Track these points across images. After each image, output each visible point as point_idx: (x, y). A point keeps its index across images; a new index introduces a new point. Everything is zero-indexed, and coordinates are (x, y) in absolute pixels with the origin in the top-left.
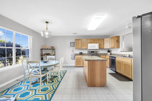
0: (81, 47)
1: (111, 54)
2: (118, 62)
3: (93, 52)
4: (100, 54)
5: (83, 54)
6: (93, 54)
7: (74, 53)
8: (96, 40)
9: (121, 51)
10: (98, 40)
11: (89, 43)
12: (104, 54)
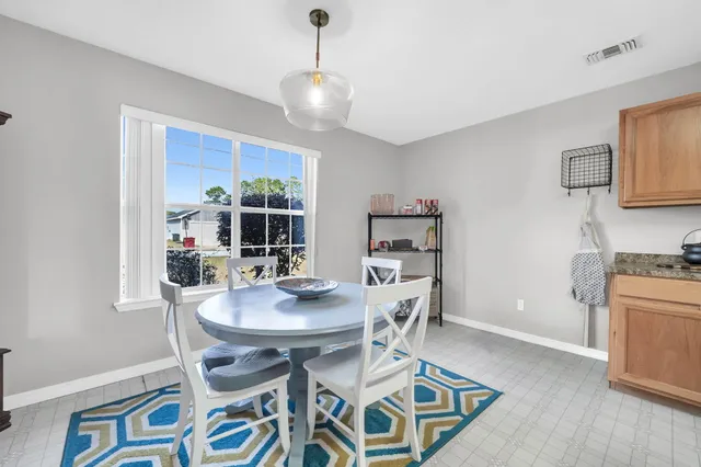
7: (602, 244)
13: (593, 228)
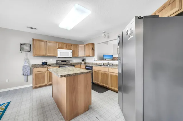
0: (46, 54)
1: (85, 63)
2: (96, 71)
3: (65, 61)
4: (74, 63)
5: (49, 64)
6: (64, 65)
7: (29, 63)
8: (69, 46)
9: (95, 59)
10: (72, 45)
11: (58, 48)
12: (78, 63)
13: (27, 60)
